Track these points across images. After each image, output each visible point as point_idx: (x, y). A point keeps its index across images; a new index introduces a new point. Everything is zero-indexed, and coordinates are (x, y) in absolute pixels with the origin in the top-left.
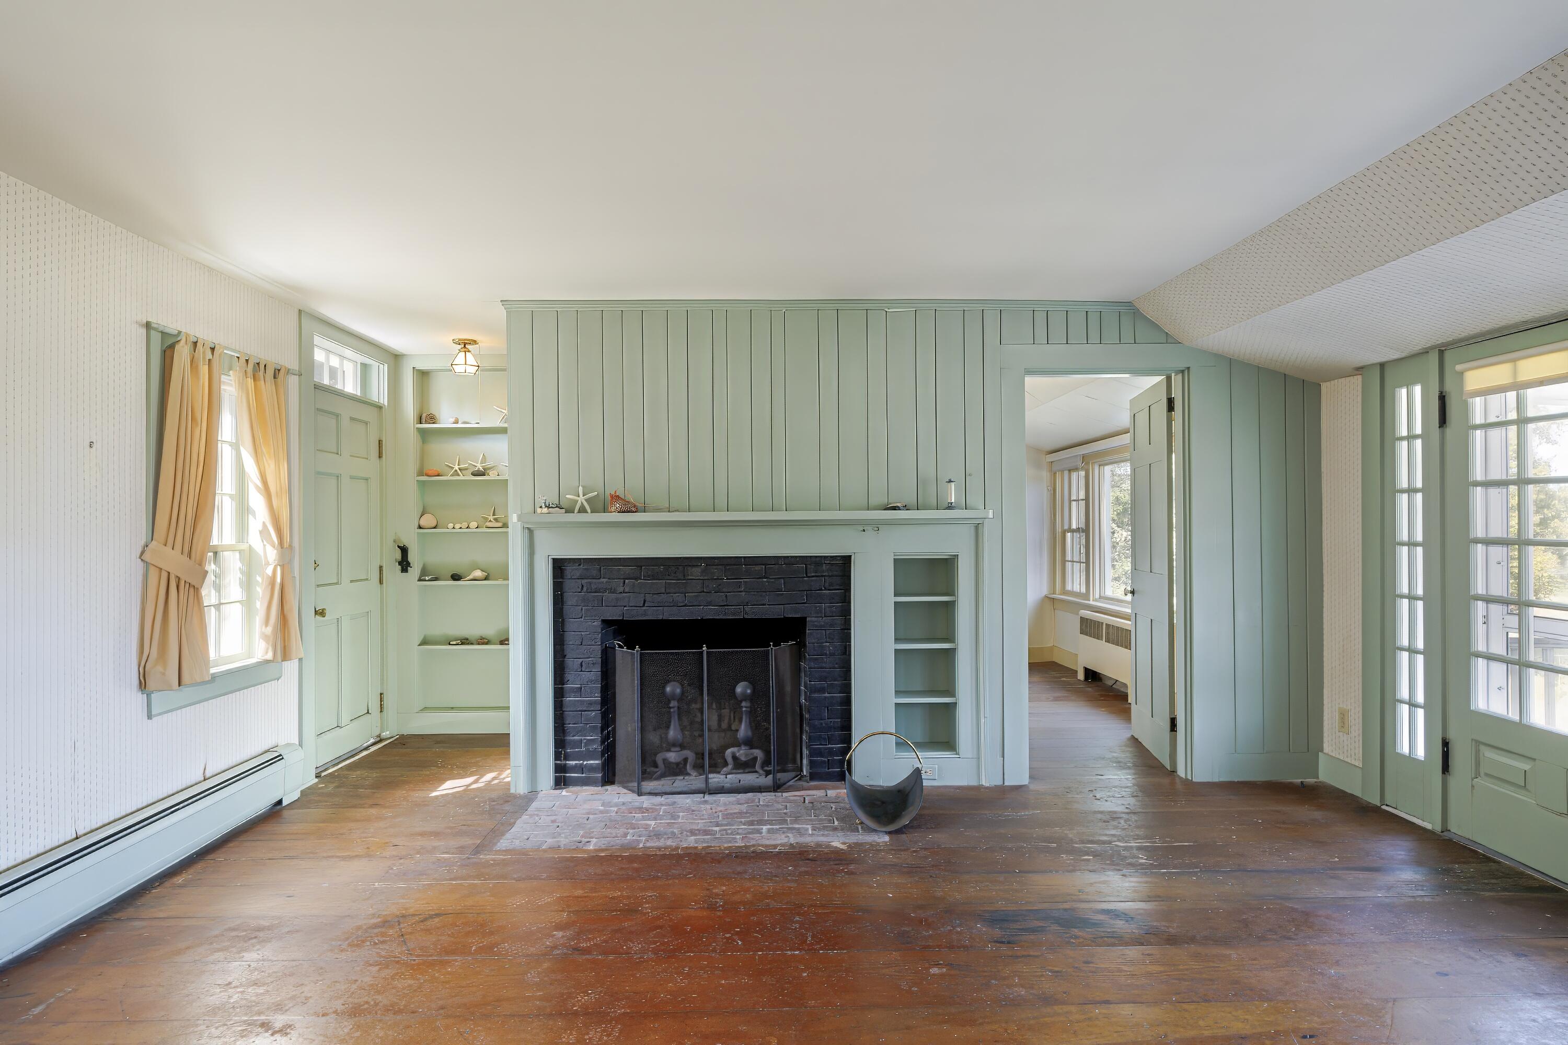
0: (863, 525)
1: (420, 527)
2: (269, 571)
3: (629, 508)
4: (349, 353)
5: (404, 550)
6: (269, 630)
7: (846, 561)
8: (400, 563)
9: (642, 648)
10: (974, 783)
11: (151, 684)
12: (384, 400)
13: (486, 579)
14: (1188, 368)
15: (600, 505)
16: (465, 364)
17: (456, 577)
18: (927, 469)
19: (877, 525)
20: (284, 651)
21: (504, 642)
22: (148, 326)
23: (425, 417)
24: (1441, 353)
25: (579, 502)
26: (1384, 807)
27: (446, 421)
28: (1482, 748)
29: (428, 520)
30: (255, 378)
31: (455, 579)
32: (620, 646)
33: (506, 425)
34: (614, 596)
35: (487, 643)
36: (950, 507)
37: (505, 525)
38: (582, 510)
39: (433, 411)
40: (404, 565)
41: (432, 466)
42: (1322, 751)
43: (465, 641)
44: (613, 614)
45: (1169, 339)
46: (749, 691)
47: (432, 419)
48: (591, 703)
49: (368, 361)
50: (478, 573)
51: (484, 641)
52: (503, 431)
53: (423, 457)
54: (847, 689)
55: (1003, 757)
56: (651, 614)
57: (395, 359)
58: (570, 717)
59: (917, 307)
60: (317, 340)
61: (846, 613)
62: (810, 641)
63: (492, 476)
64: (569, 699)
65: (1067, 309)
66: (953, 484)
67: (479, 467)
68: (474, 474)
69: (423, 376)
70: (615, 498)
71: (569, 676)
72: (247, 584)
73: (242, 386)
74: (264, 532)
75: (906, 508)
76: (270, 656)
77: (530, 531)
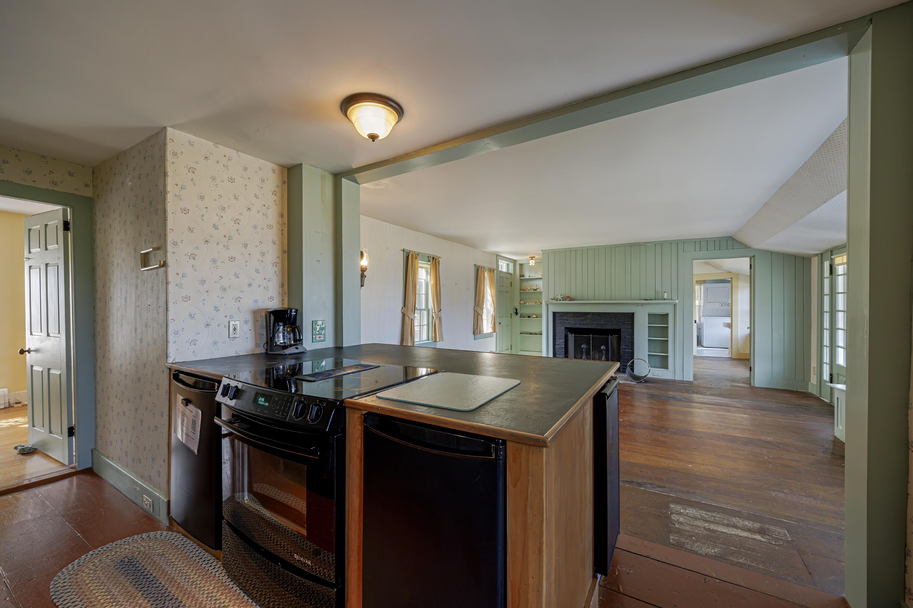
0: (638, 304)
1: (520, 304)
2: (492, 313)
3: (571, 299)
4: (504, 262)
5: (516, 310)
6: (492, 326)
7: (633, 314)
8: (515, 313)
9: (574, 334)
10: (673, 379)
11: (475, 334)
12: (512, 272)
13: (537, 317)
14: (755, 255)
15: (564, 299)
16: (532, 263)
17: (529, 317)
18: (659, 288)
19: (642, 305)
20: (494, 331)
21: (541, 334)
22: (475, 265)
23: (522, 276)
24: (831, 251)
25: (559, 298)
26: (820, 397)
27: (527, 277)
28: (839, 375)
29: (522, 302)
30: (490, 272)
31: (528, 317)
32: (570, 334)
33: (542, 277)
34: (568, 321)
35: (537, 335)
36: (665, 299)
37: (541, 304)
38: (560, 300)
39: (523, 274)
40: (517, 313)
41: (523, 288)
42: (810, 382)
43: (531, 334)
44: (568, 326)
45: (746, 247)
46: (605, 348)
47: (523, 276)
48: (562, 348)
49: (508, 263)
50: (534, 316)
51: (536, 334)
52: (541, 279)
53: (521, 285)
54: (633, 349)
55: (683, 372)
56: (578, 326)
57: (515, 262)
58: (557, 350)
59: (655, 244)
60: (500, 261)
61: (633, 328)
62: (622, 334)
63: (538, 290)
64: (557, 346)
65: (707, 241)
66: (666, 293)
67: (535, 288)
68: (533, 290)
69: (521, 265)
70: (568, 297)
71: (557, 340)
72: (487, 317)
73: (488, 274)
74: (491, 305)
75: (651, 300)
76: (492, 331)
77: (548, 305)
